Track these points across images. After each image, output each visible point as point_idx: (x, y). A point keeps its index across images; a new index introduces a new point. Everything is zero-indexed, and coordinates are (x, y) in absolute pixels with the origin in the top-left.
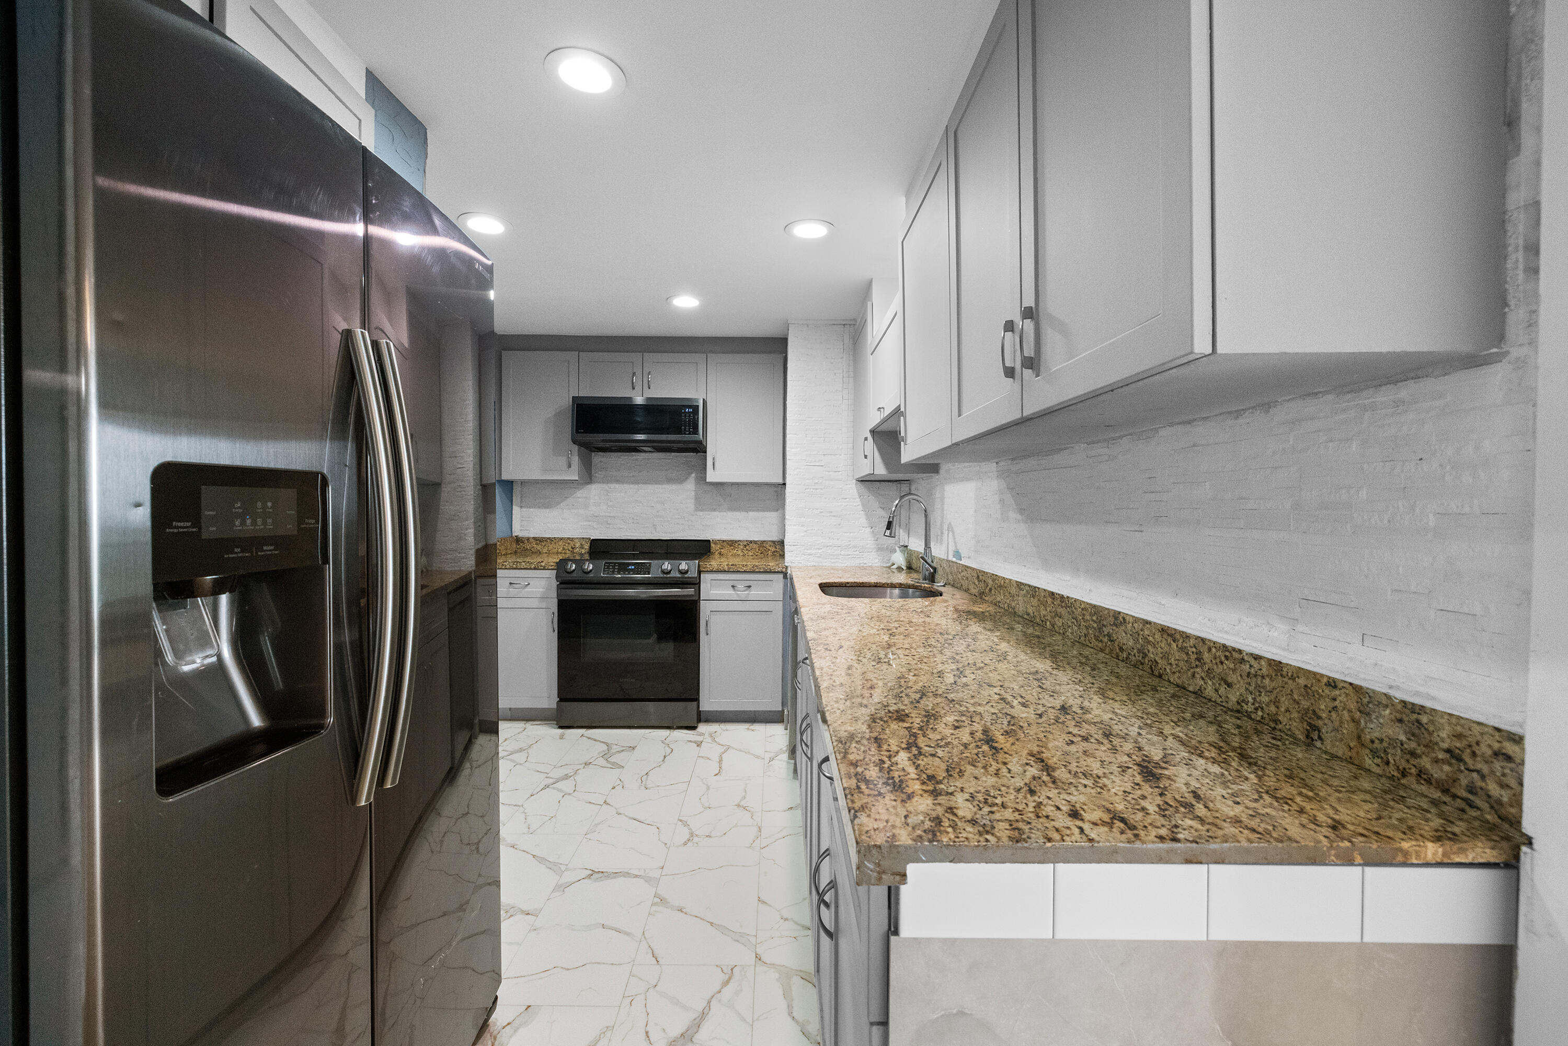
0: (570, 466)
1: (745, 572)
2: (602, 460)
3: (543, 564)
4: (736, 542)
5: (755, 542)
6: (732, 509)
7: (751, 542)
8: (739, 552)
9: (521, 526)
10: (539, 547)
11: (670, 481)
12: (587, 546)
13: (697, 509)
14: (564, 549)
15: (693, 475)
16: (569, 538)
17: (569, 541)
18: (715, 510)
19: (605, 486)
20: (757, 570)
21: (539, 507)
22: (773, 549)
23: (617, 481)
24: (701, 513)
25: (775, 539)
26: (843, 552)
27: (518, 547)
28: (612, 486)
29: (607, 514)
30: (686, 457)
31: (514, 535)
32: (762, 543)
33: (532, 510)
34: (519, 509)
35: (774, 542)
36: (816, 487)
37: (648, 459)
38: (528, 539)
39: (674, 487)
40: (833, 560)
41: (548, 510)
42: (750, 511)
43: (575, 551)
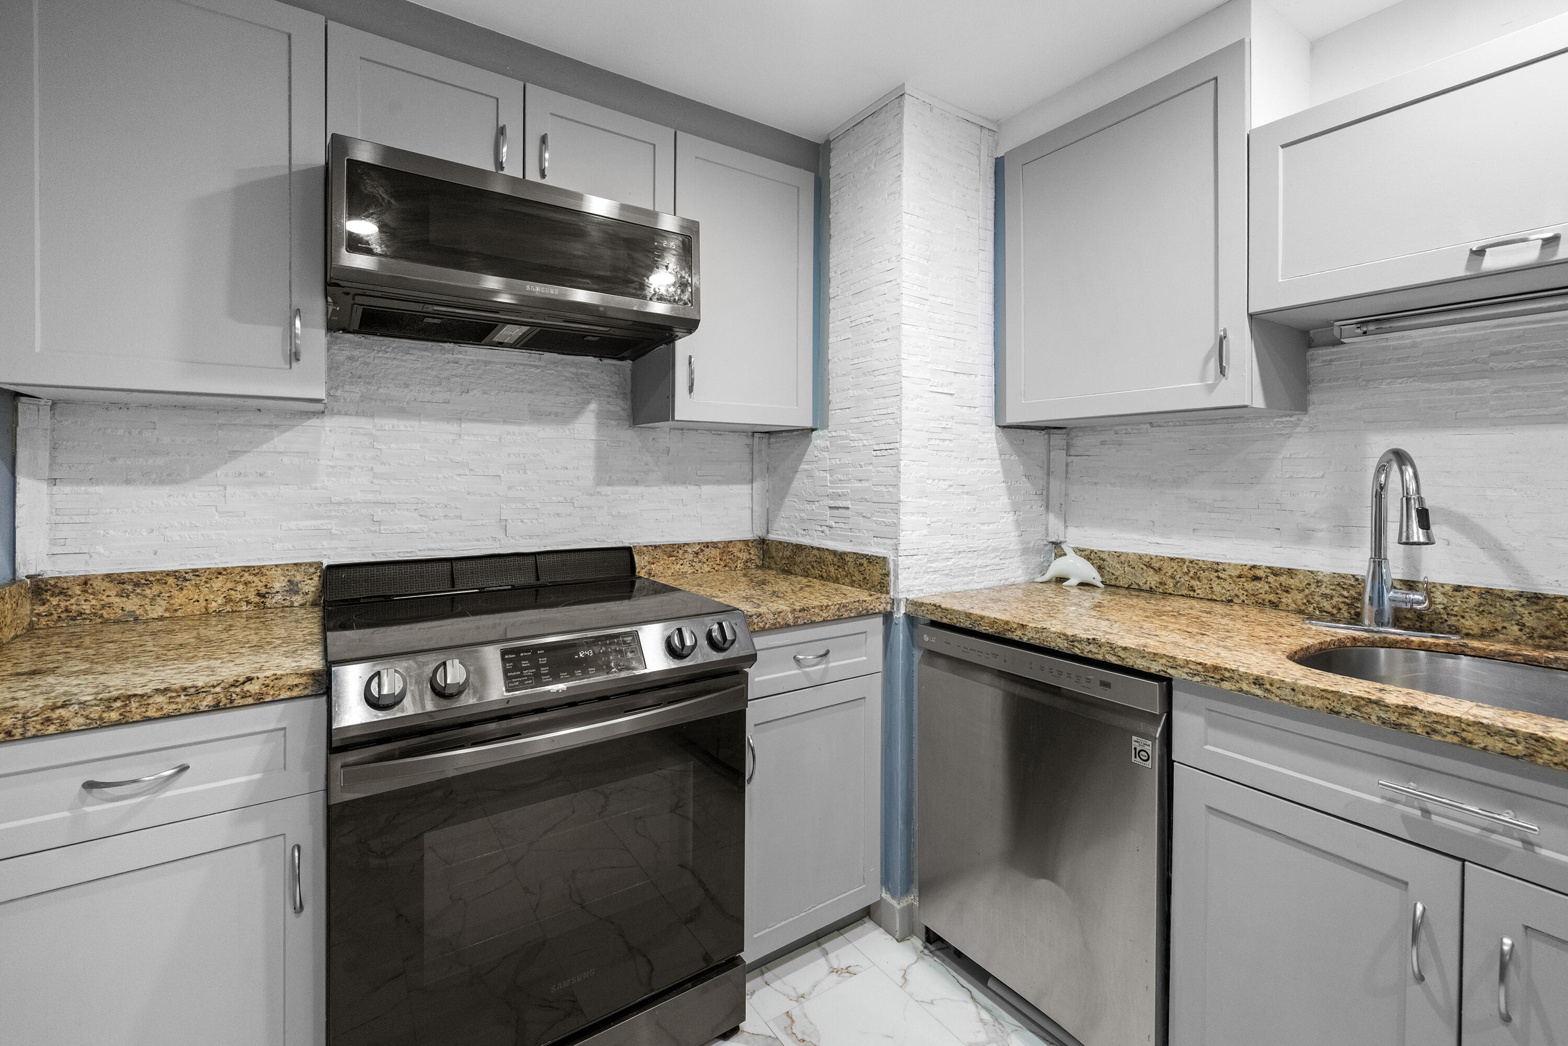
0: (295, 356)
1: (825, 622)
2: (356, 353)
3: (253, 688)
4: (680, 546)
5: (715, 545)
6: (670, 480)
7: (707, 545)
8: (687, 568)
9: (53, 542)
10: (132, 604)
11: (538, 416)
12: (311, 586)
13: (599, 482)
14: (228, 600)
15: (593, 406)
16: (246, 569)
17: (247, 577)
18: (636, 483)
19: (365, 424)
20: (846, 615)
21: (128, 482)
22: (744, 556)
23: (402, 412)
24: (608, 490)
25: (748, 536)
26: (979, 562)
27: (41, 609)
28: (388, 423)
29: (371, 497)
30: (574, 364)
31: (22, 572)
32: (725, 547)
33: (99, 489)
34: (44, 487)
35: (746, 542)
36: (944, 435)
37: (487, 363)
38: (86, 582)
39: (546, 432)
40: (966, 579)
41: (166, 490)
42: (708, 482)
43: (269, 602)
